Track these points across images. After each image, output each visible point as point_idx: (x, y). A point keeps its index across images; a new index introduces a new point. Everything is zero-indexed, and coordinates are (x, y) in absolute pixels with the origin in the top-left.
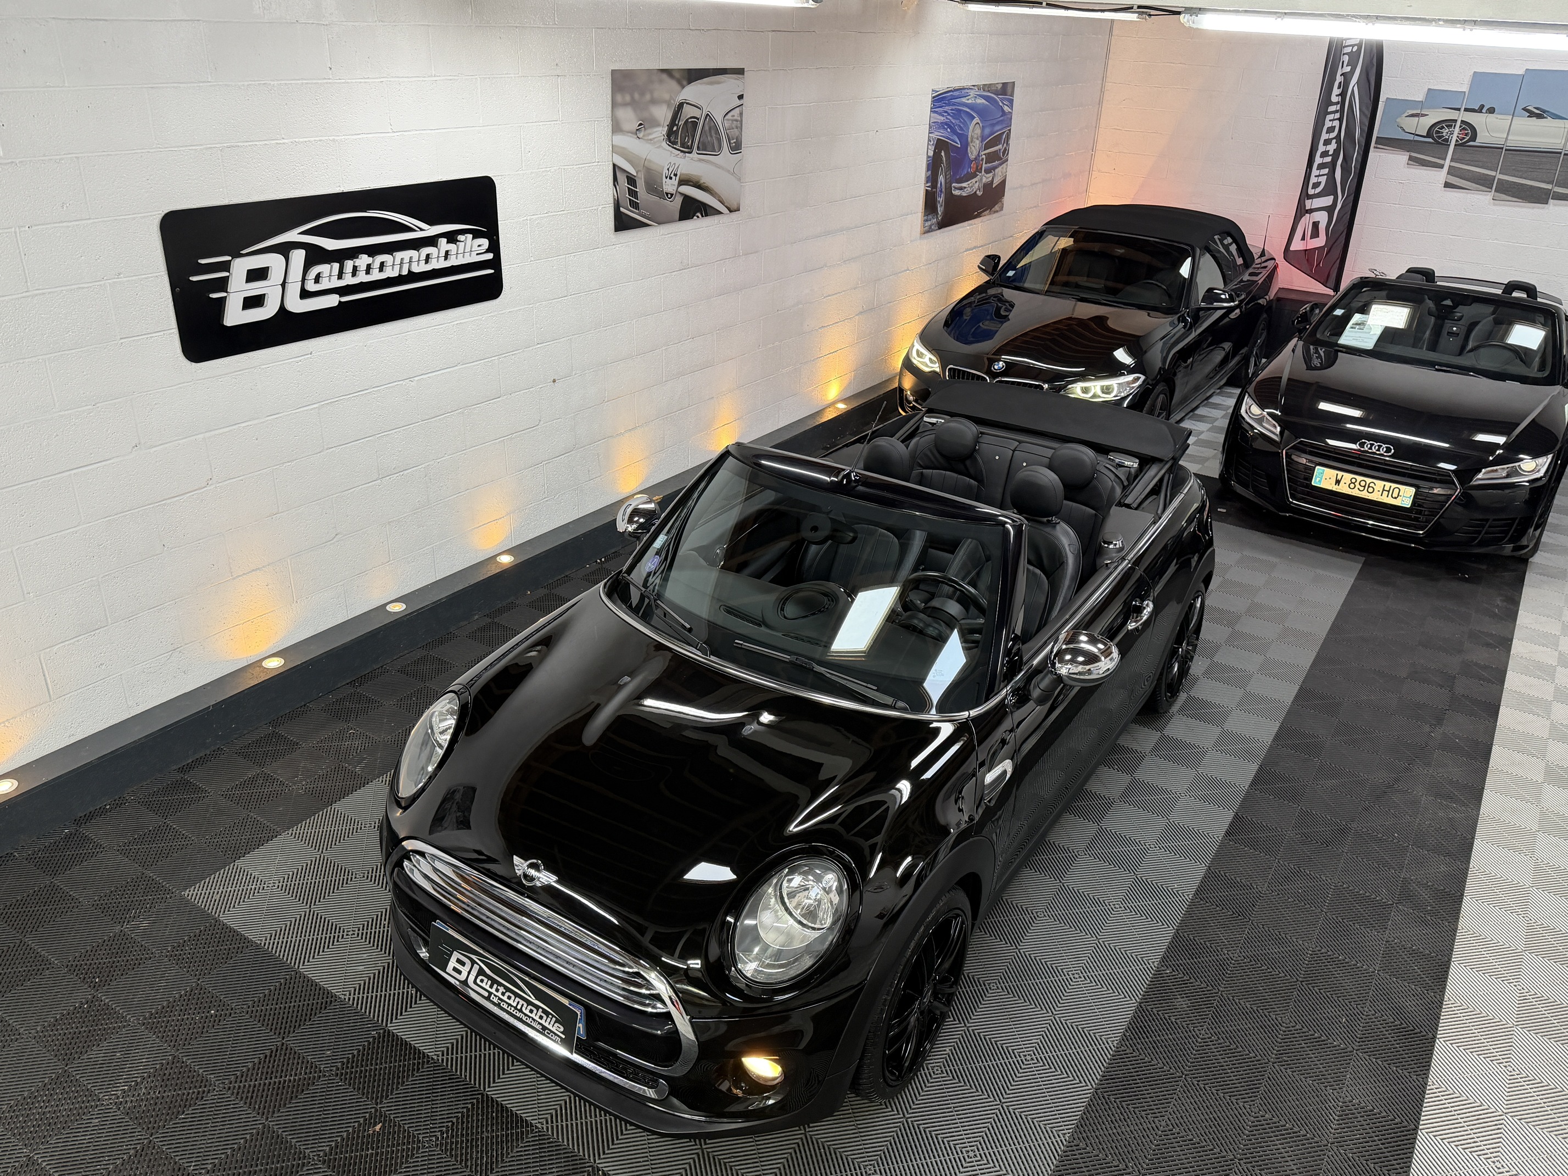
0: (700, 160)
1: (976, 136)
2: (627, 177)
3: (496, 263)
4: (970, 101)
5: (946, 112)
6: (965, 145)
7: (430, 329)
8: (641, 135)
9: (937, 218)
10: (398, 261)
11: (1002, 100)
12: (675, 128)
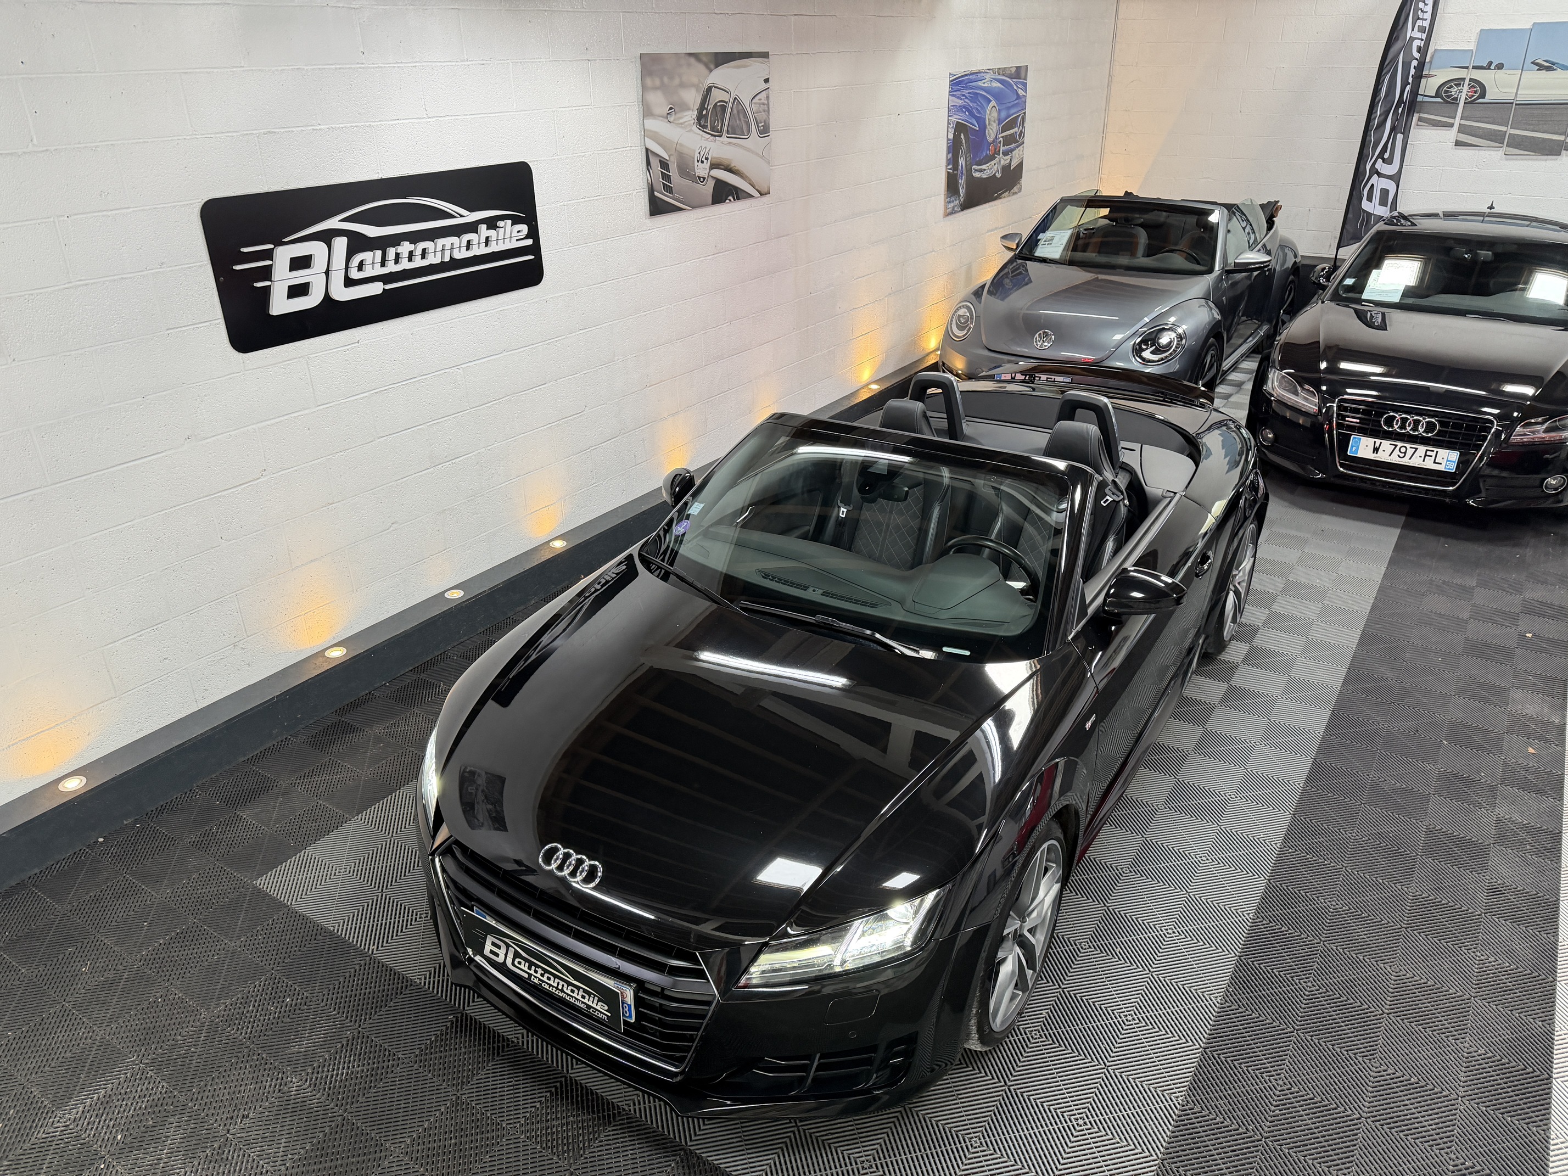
0: (731, 144)
1: (992, 119)
2: (660, 161)
3: (535, 249)
4: (986, 85)
5: (964, 95)
6: (983, 127)
7: (474, 316)
8: (671, 119)
9: (959, 199)
10: (439, 248)
11: (1016, 83)
12: (704, 112)
